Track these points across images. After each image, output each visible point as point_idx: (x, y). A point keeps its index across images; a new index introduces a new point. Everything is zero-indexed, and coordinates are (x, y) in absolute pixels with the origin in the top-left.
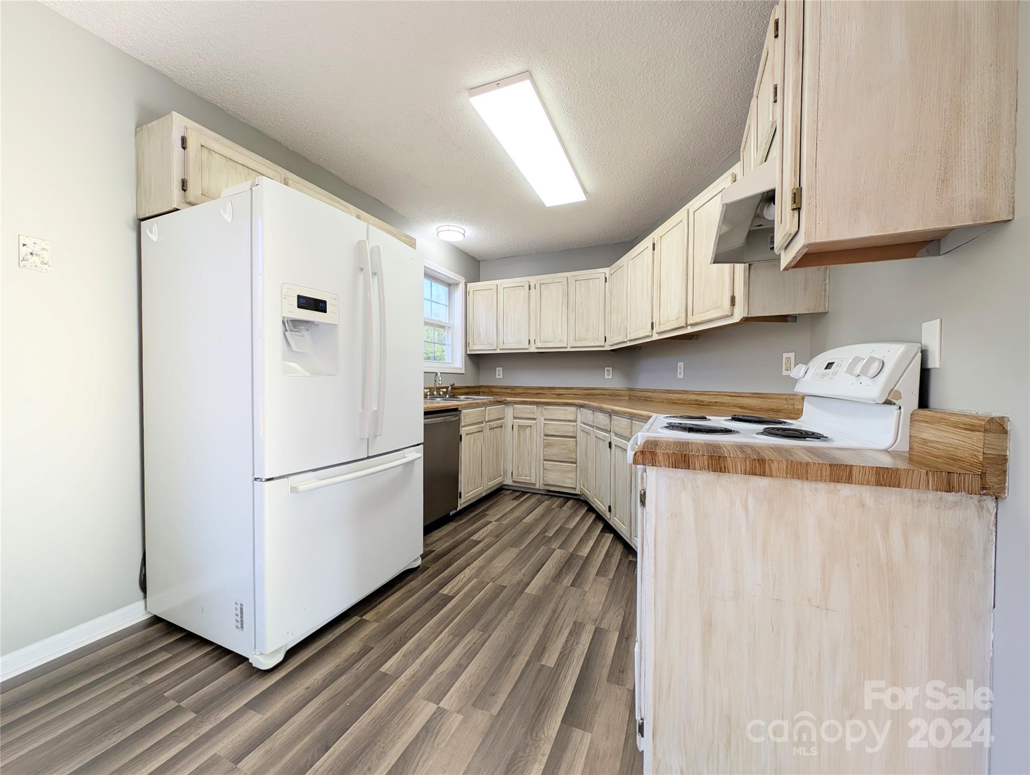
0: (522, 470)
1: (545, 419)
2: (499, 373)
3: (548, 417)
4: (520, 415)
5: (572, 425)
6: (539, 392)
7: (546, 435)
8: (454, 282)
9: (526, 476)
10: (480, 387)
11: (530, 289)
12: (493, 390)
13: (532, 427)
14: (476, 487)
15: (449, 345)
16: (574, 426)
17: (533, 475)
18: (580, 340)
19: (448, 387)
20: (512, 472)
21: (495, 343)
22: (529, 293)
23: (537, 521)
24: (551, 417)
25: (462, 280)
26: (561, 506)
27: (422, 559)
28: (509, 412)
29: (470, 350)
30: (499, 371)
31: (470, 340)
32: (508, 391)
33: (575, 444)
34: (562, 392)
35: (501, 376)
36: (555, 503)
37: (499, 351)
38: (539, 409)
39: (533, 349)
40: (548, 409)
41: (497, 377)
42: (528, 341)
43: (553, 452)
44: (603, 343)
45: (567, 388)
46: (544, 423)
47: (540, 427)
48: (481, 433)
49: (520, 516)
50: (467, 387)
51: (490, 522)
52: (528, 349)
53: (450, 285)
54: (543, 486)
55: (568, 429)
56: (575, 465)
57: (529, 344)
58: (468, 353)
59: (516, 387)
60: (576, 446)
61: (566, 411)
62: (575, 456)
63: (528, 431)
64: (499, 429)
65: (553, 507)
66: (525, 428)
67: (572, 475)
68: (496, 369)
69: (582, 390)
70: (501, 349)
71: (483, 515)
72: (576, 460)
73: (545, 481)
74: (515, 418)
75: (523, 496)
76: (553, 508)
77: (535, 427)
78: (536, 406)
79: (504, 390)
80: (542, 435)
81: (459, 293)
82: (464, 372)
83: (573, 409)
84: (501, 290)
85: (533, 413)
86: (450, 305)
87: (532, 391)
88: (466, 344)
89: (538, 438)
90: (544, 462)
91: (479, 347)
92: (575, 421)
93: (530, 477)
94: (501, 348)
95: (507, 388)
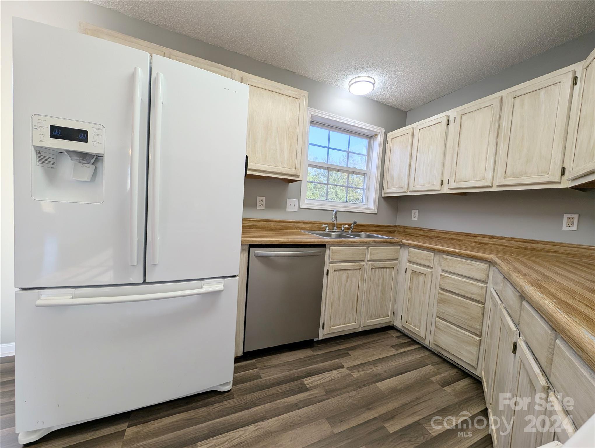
0: (411, 318)
1: (443, 271)
2: (415, 215)
3: (447, 269)
4: (414, 260)
5: (478, 286)
6: (454, 237)
7: (443, 289)
8: (374, 134)
9: (415, 326)
10: (395, 226)
11: (448, 124)
12: (407, 230)
13: (426, 275)
14: (346, 322)
15: (365, 189)
16: (482, 288)
17: (423, 328)
18: (514, 175)
19: (351, 224)
20: (402, 316)
21: (406, 186)
22: (447, 129)
23: (395, 392)
24: (451, 270)
25: (381, 131)
26: (446, 383)
27: (234, 385)
28: (404, 255)
29: (385, 194)
30: (415, 213)
31: (385, 185)
32: (421, 233)
33: (481, 312)
34: (486, 240)
35: (416, 219)
36: (439, 373)
37: (409, 194)
38: (437, 257)
39: (445, 190)
40: (446, 259)
41: (413, 218)
42: (440, 182)
43: (449, 310)
44: (557, 178)
45: (493, 237)
46: (441, 275)
47: (436, 278)
48: (359, 271)
49: (380, 374)
50: (379, 226)
51: (343, 367)
52: (440, 190)
53: (370, 137)
54: (433, 345)
55: (475, 289)
56: (478, 338)
57: (442, 185)
58: (383, 196)
59: (430, 230)
60: (483, 314)
61: (472, 267)
62: (478, 327)
63: (421, 278)
64: (388, 270)
65: (432, 379)
66: (418, 275)
67: (474, 350)
68: (412, 211)
69: (517, 242)
70: (411, 192)
71: (344, 354)
72: (481, 333)
73: (435, 341)
74: (409, 262)
75: (413, 344)
76: (432, 382)
77: (430, 276)
78: (433, 254)
79: (417, 232)
80: (438, 288)
81: (378, 143)
82: (376, 213)
83: (483, 266)
84: (416, 131)
85: (429, 260)
86: (369, 156)
87: (448, 236)
88: (381, 188)
89: (433, 290)
90: (437, 318)
91: (392, 190)
92: (485, 282)
93: (419, 328)
94: (411, 190)
95: (421, 230)
